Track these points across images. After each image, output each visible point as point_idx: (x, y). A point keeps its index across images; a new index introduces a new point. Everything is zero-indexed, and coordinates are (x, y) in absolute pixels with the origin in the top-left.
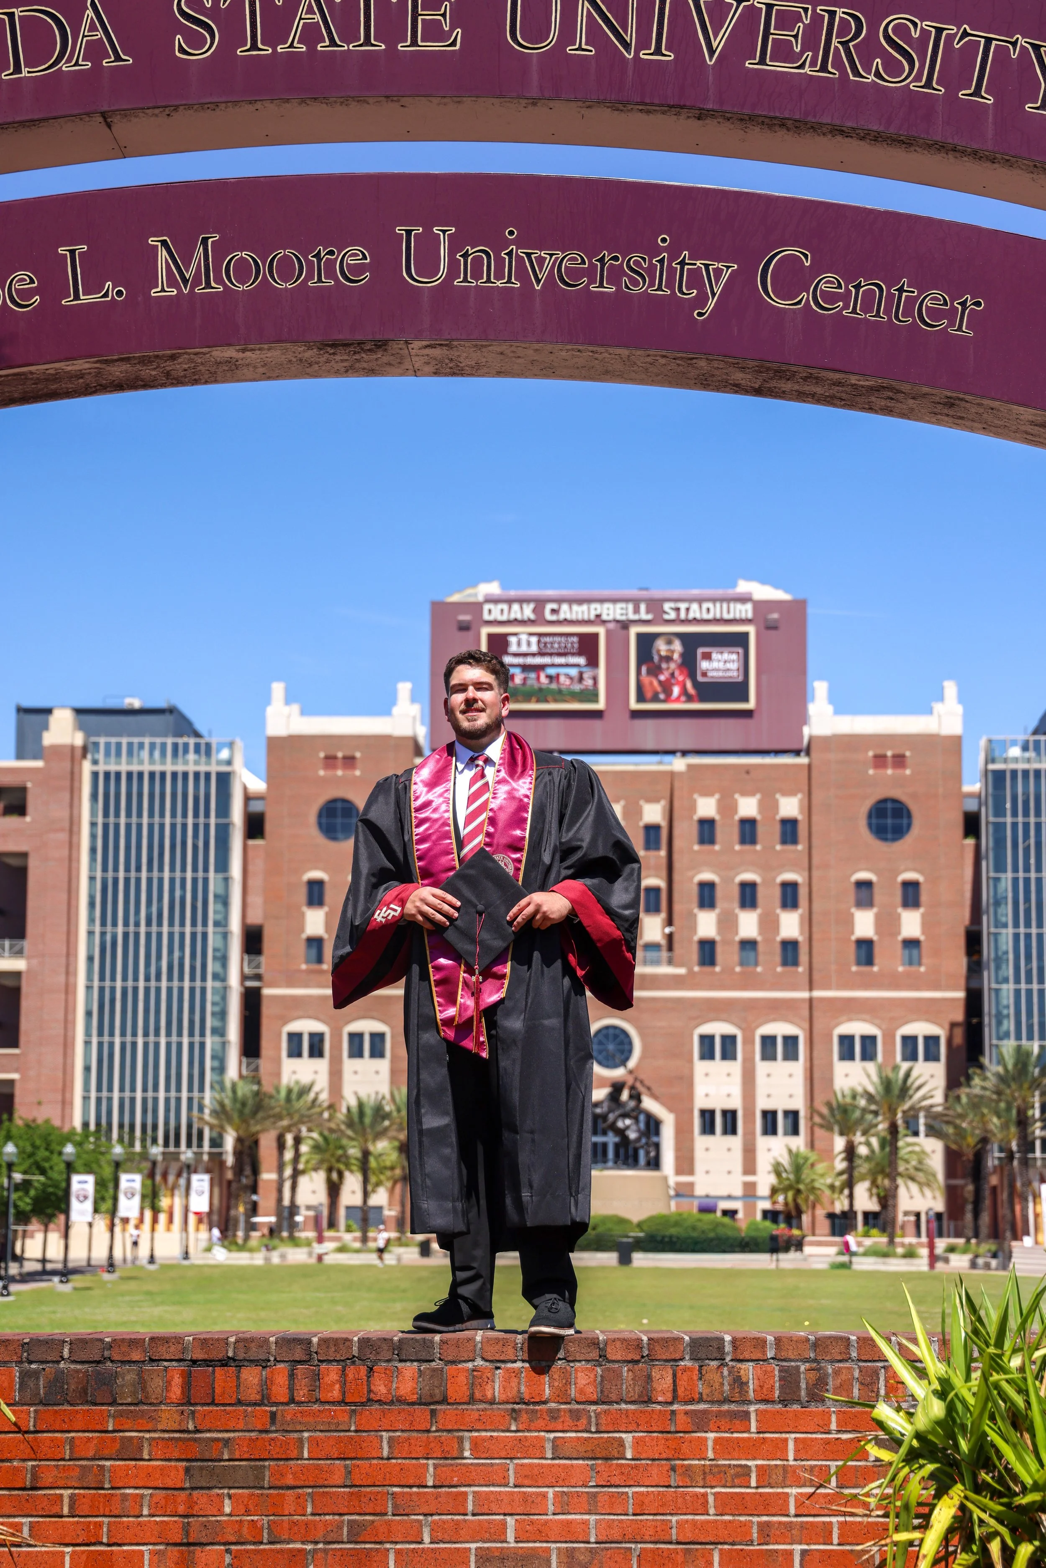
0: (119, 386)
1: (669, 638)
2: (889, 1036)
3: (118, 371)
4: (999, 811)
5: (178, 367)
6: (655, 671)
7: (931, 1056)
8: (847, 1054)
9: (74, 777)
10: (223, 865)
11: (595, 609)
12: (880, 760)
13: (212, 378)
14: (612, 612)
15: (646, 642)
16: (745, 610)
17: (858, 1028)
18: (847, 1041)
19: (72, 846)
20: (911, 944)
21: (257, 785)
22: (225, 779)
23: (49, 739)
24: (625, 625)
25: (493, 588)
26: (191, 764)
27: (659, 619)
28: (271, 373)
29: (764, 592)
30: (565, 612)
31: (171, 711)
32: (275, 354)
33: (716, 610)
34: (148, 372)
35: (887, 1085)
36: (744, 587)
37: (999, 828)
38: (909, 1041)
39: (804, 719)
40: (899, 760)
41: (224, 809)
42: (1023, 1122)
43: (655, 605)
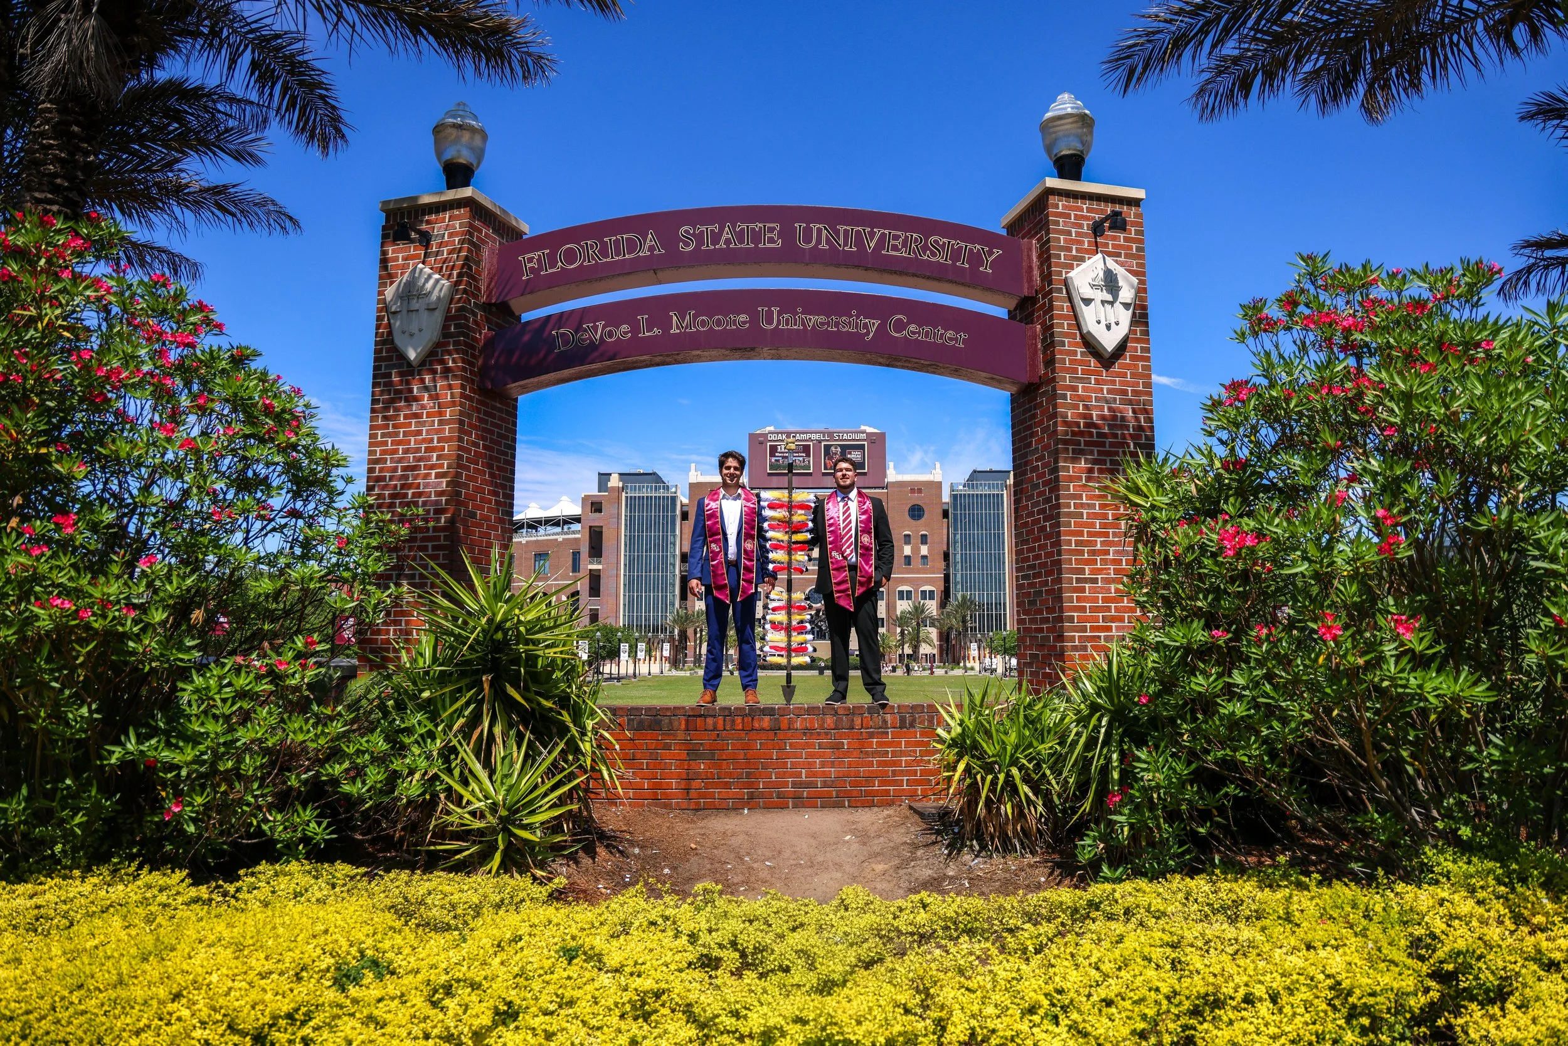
0: (658, 365)
1: (836, 446)
2: (916, 591)
3: (658, 359)
4: (955, 509)
5: (680, 358)
6: (831, 458)
7: (932, 598)
8: (901, 598)
9: (619, 499)
10: (673, 530)
11: (808, 436)
12: (913, 491)
13: (691, 361)
14: (815, 437)
15: (827, 448)
16: (864, 436)
17: (905, 588)
18: (901, 592)
19: (619, 523)
20: (924, 557)
21: (685, 501)
22: (674, 499)
23: (610, 485)
24: (820, 442)
25: (772, 428)
26: (661, 493)
27: (832, 438)
28: (712, 359)
29: (870, 430)
30: (798, 437)
31: (654, 474)
32: (714, 353)
33: (853, 436)
34: (668, 359)
35: (916, 608)
36: (863, 428)
37: (955, 515)
38: (924, 592)
39: (885, 475)
40: (920, 491)
41: (674, 510)
42: (964, 621)
43: (831, 434)
